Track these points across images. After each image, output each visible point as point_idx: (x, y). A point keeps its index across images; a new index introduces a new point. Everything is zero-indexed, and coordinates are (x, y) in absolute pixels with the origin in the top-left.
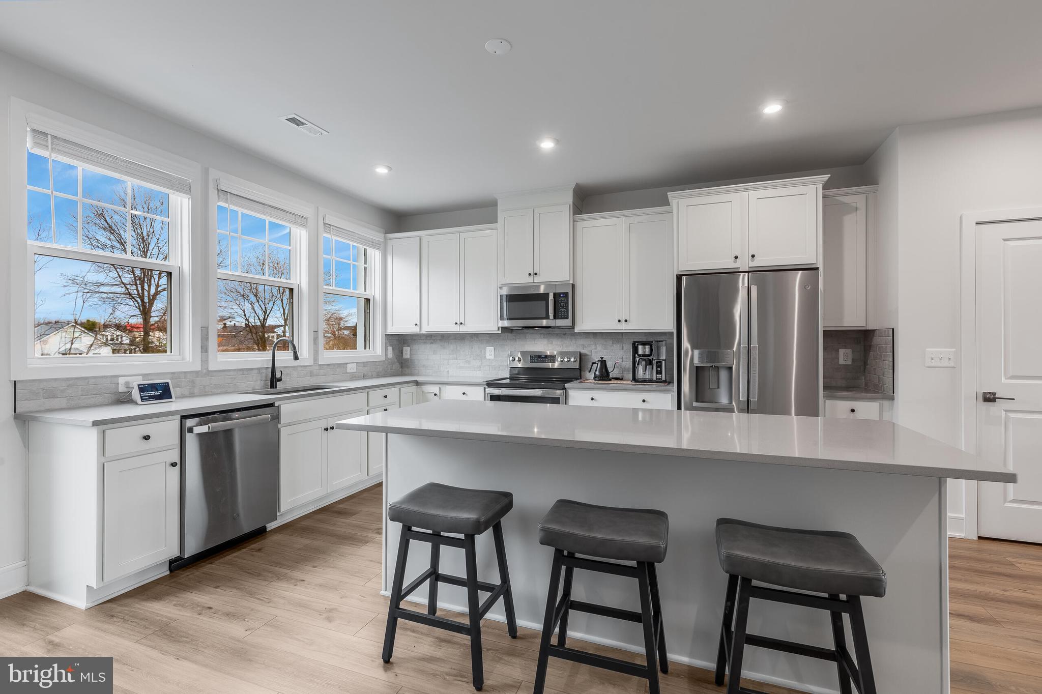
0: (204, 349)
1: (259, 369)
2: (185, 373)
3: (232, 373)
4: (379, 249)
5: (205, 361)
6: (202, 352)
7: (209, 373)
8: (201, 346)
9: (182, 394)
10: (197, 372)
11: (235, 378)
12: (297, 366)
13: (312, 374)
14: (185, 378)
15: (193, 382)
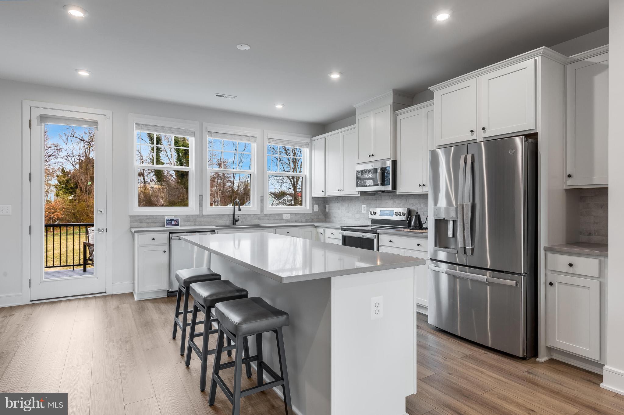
0: (201, 205)
1: (229, 215)
2: (192, 215)
3: (214, 216)
4: (307, 148)
5: (201, 210)
6: (199, 206)
7: (203, 216)
8: (199, 204)
9: (191, 225)
10: (197, 215)
11: (216, 219)
12: (251, 214)
13: (259, 219)
14: (192, 217)
15: (195, 219)
